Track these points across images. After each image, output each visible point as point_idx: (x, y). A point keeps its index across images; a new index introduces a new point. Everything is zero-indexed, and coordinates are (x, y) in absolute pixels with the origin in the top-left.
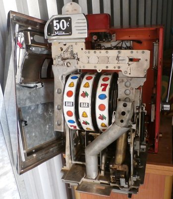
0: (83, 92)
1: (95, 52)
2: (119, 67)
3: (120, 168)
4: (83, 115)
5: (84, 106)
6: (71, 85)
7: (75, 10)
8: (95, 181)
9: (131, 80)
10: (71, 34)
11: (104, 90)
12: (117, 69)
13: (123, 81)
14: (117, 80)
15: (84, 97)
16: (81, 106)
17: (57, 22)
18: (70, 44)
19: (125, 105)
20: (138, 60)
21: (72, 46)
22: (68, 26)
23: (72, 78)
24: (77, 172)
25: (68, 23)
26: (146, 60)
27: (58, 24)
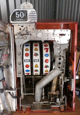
0: (35, 53)
1: (41, 31)
2: (54, 39)
3: (55, 93)
4: (35, 66)
5: (36, 61)
6: (27, 50)
7: (29, 6)
8: (40, 102)
9: (61, 45)
10: (27, 21)
11: (47, 51)
12: (53, 40)
13: (56, 46)
14: (53, 45)
15: (36, 56)
16: (34, 62)
17: (18, 13)
18: (26, 26)
19: (60, 59)
20: (64, 35)
21: (27, 27)
22: (25, 15)
23: (26, 46)
24: (28, 99)
25: (25, 14)
26: (69, 35)
27: (18, 14)
